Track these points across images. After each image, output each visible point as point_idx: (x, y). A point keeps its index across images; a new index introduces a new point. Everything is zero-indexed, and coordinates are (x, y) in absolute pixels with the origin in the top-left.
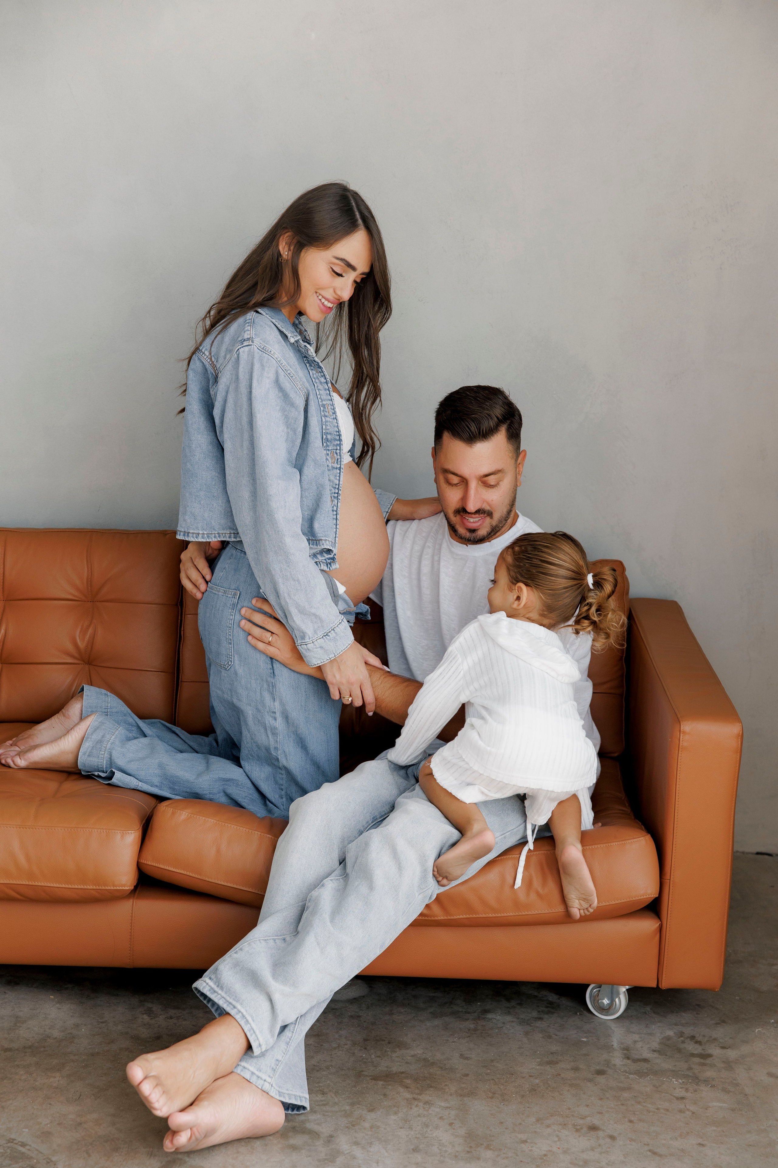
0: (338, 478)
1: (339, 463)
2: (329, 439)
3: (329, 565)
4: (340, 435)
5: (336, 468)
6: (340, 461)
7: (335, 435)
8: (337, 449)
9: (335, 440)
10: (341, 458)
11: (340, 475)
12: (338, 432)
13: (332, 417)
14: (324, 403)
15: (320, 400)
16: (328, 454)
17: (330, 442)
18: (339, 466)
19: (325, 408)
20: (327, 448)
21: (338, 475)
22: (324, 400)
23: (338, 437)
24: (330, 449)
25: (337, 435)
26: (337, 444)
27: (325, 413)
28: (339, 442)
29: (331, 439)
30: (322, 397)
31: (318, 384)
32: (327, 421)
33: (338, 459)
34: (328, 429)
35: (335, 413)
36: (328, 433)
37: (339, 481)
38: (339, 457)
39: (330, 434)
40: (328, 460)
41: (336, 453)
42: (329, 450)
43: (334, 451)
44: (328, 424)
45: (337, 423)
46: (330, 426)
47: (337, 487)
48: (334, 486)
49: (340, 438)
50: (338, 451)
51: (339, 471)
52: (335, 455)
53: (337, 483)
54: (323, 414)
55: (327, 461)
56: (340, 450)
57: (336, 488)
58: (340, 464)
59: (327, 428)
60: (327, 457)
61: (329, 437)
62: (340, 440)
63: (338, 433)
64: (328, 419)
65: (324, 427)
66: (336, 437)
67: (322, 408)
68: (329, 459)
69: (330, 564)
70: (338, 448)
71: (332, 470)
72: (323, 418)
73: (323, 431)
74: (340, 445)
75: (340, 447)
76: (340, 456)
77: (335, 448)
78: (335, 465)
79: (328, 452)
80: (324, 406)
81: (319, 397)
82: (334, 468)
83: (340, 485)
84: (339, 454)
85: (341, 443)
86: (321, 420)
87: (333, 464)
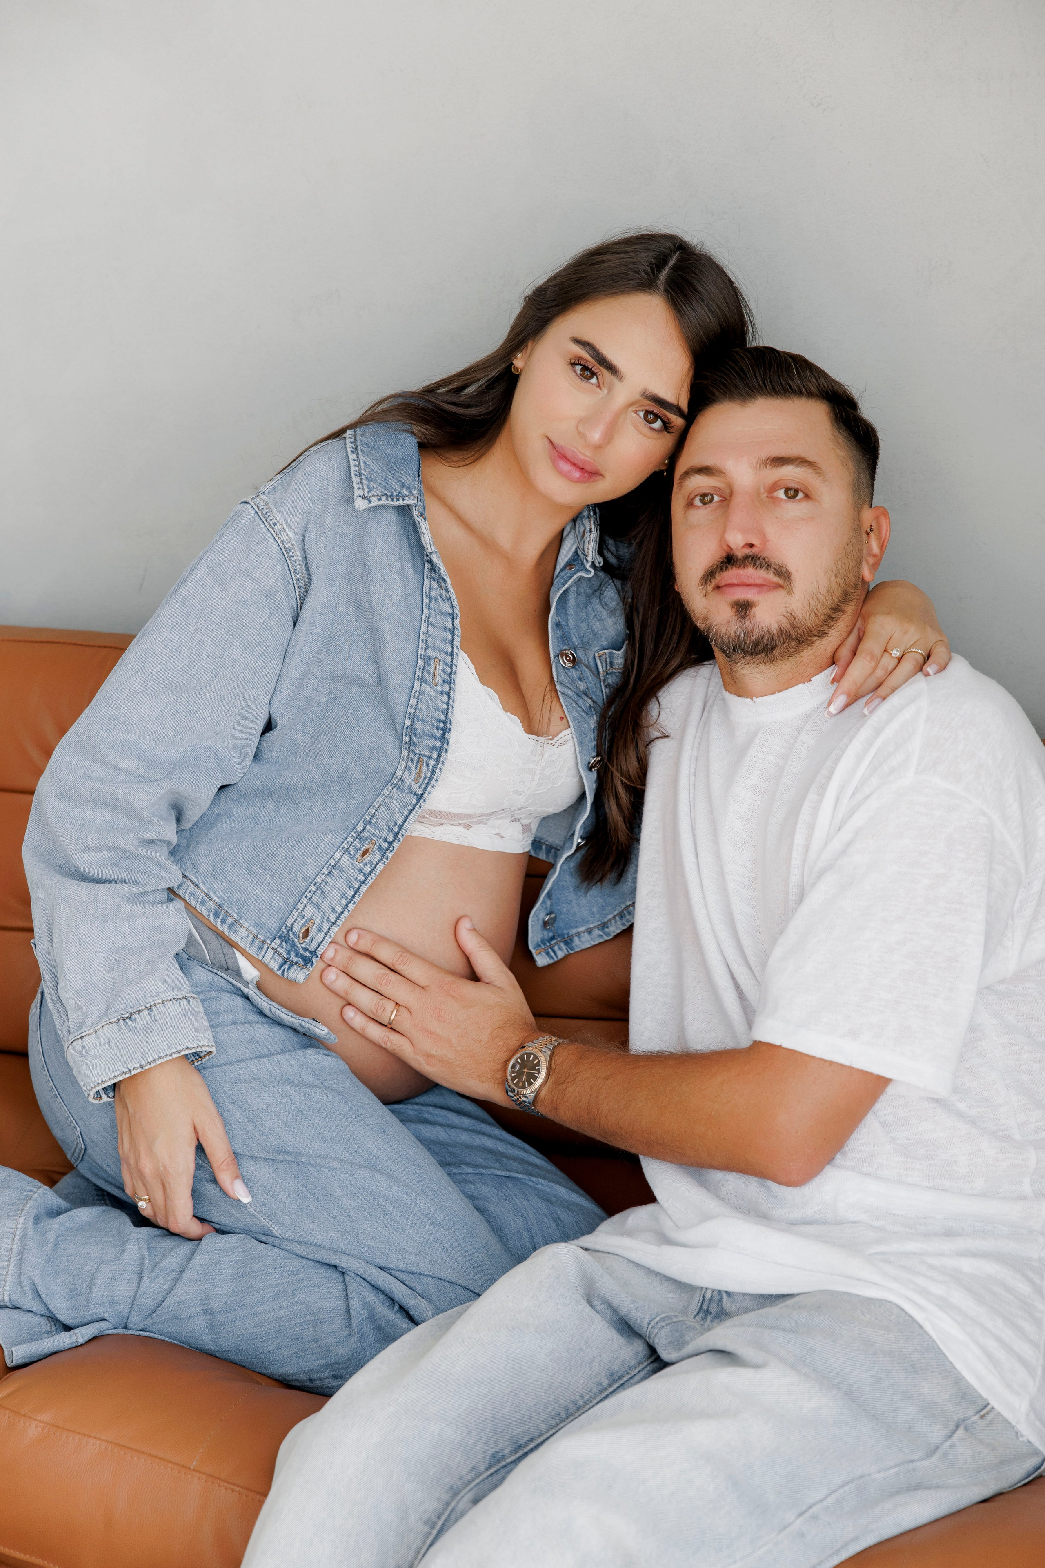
0: (406, 813)
1: (424, 786)
2: (419, 731)
3: (286, 966)
4: (445, 730)
5: (415, 794)
6: (428, 784)
7: (433, 725)
8: (430, 757)
9: (432, 736)
10: (431, 778)
11: (414, 808)
12: (445, 723)
13: (439, 688)
14: (430, 652)
15: (422, 645)
16: (412, 760)
17: (420, 737)
18: (420, 792)
19: (429, 664)
20: (412, 748)
21: (410, 808)
22: (434, 649)
23: (440, 732)
24: (417, 752)
25: (438, 728)
26: (434, 747)
27: (425, 673)
28: (438, 744)
29: (424, 733)
30: (430, 640)
31: (432, 612)
32: (424, 692)
33: (425, 778)
34: (421, 709)
35: (450, 682)
36: (418, 716)
37: (405, 820)
38: (429, 774)
39: (423, 721)
40: (410, 769)
41: (428, 765)
42: (415, 753)
43: (425, 759)
44: (424, 698)
45: (448, 704)
46: (428, 704)
47: (396, 829)
48: (391, 825)
49: (443, 735)
50: (432, 762)
51: (414, 802)
52: (424, 768)
53: (400, 822)
54: (420, 674)
55: (407, 772)
56: (437, 760)
57: (392, 831)
58: (425, 790)
59: (420, 705)
60: (410, 763)
61: (418, 726)
62: (443, 739)
63: (442, 725)
64: (426, 688)
65: (413, 701)
66: (435, 730)
67: (420, 662)
68: (413, 768)
69: (292, 965)
70: (435, 755)
71: (408, 793)
72: (417, 685)
73: (409, 710)
74: (440, 750)
75: (439, 755)
76: (433, 773)
77: (428, 754)
78: (415, 787)
79: (411, 755)
80: (427, 660)
81: (422, 637)
82: (411, 791)
83: (403, 830)
84: (431, 768)
85: (445, 746)
86: (410, 684)
87: (413, 783)
